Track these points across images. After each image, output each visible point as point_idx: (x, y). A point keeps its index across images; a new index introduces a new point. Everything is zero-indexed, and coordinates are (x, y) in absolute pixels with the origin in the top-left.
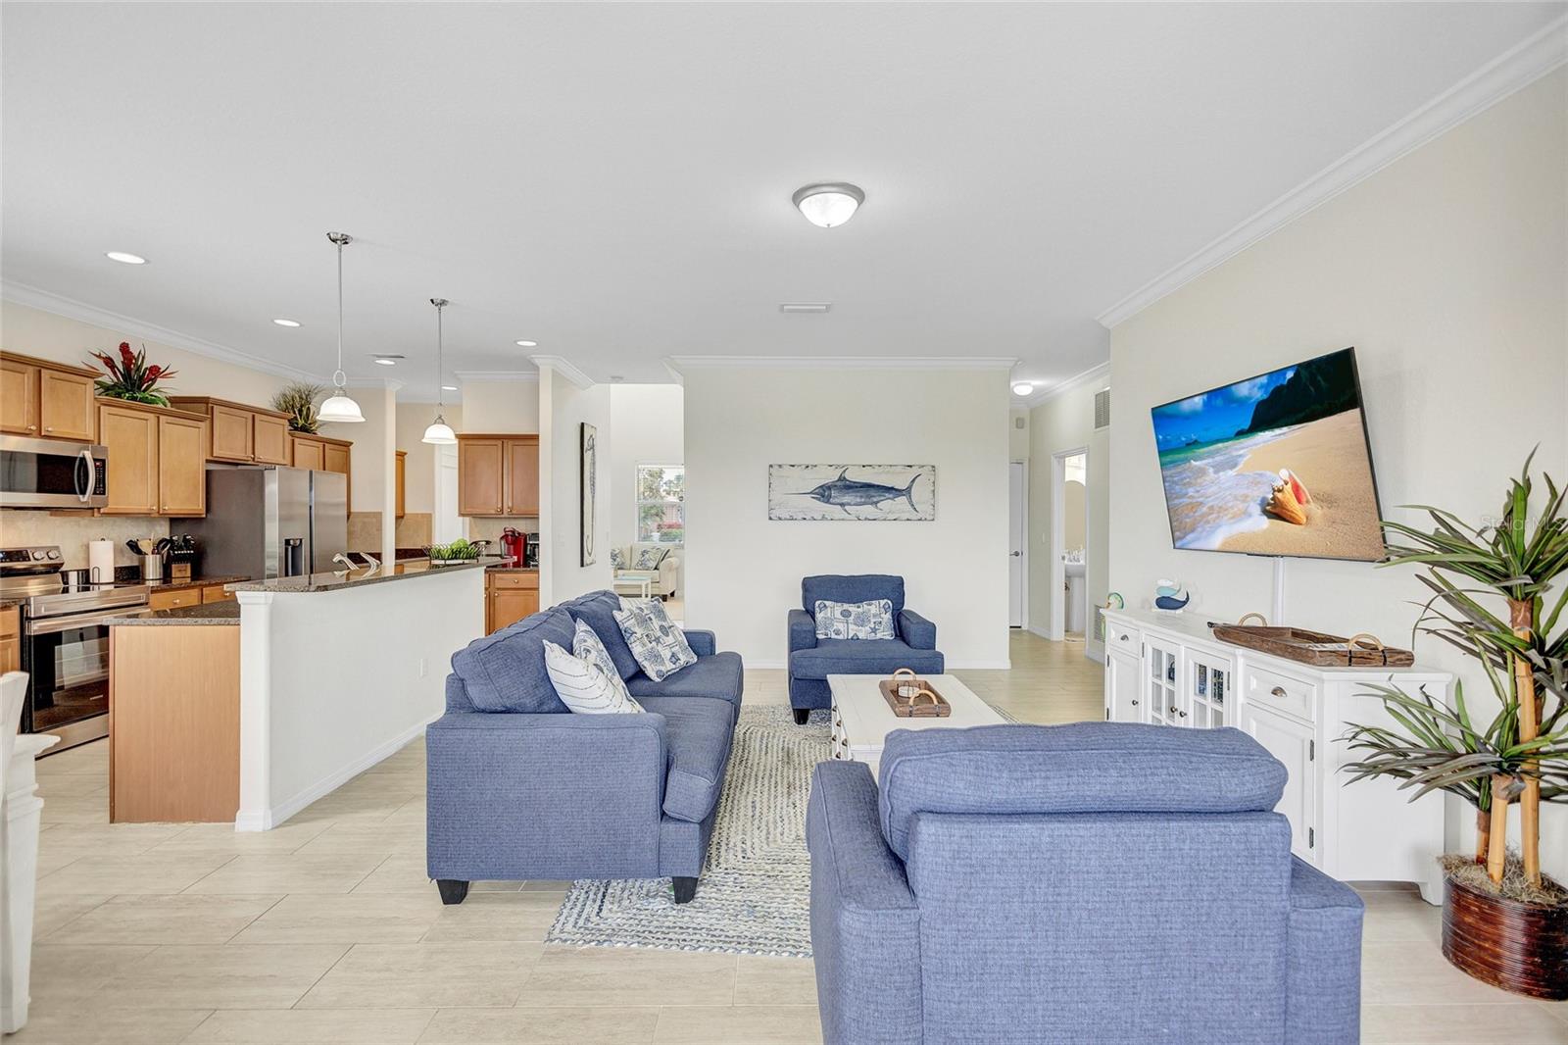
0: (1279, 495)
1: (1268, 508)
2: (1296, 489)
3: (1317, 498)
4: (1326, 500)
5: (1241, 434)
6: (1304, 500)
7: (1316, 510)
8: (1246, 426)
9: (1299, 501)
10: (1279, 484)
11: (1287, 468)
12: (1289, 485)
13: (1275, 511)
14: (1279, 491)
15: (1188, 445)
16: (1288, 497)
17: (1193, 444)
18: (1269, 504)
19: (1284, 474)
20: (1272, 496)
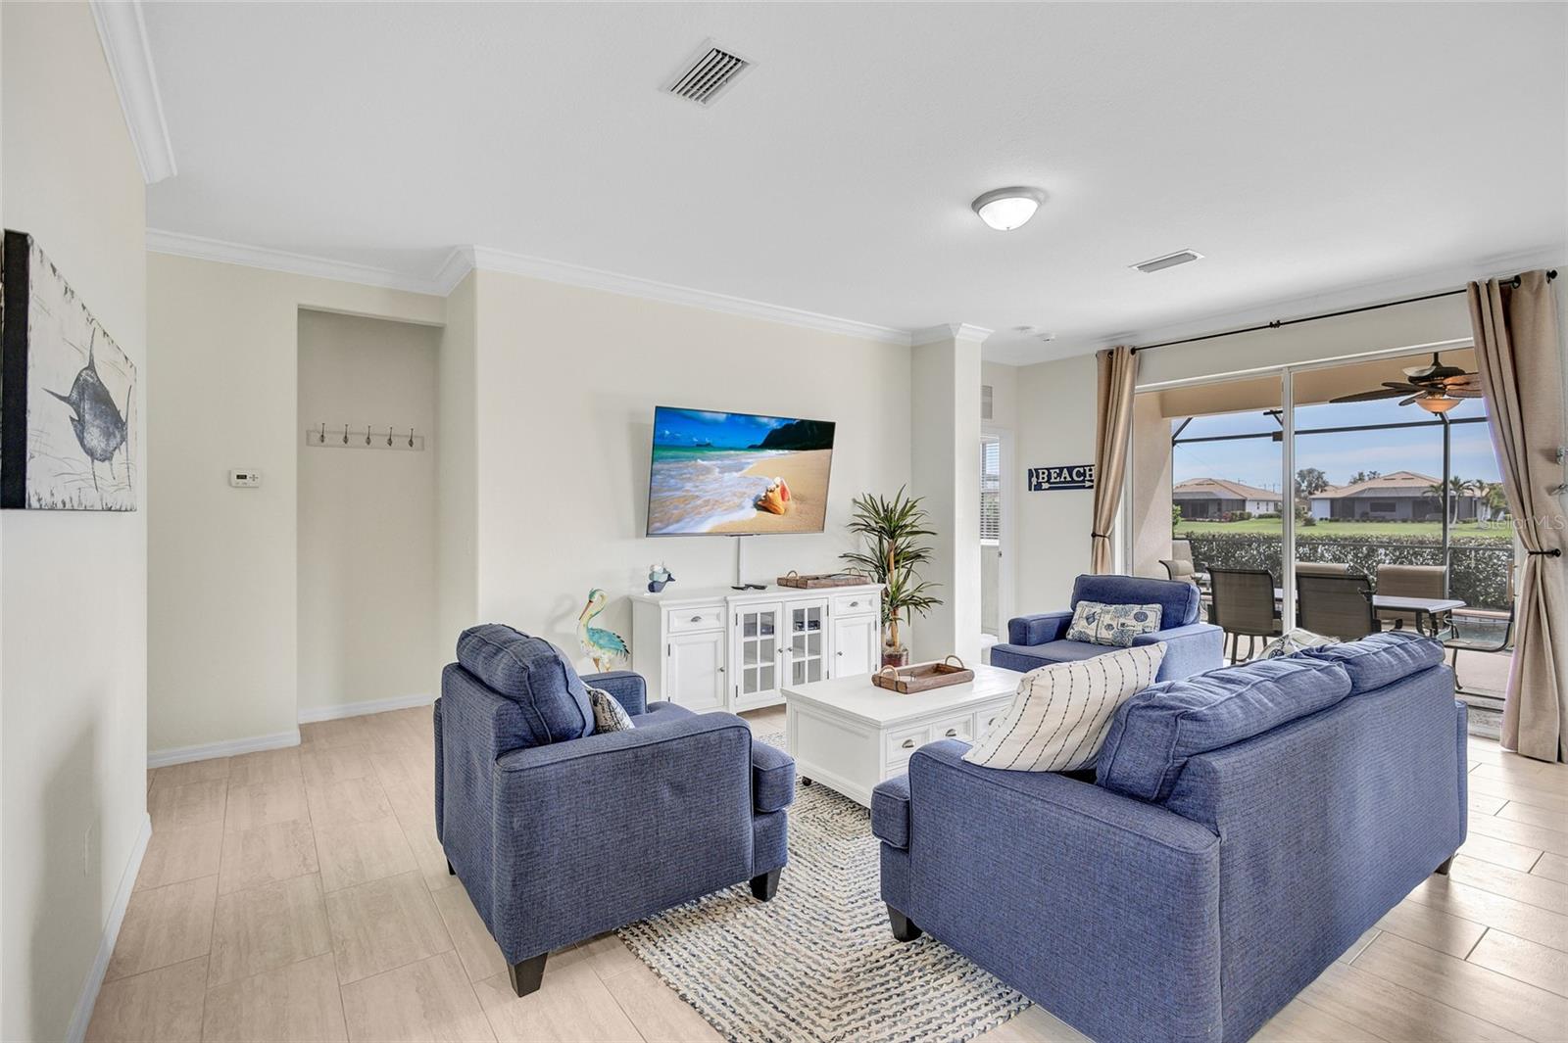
0: (770, 494)
1: (759, 503)
2: (783, 491)
3: (794, 497)
4: (800, 499)
5: (753, 447)
6: (786, 498)
7: (792, 504)
8: (760, 442)
9: (783, 499)
10: (773, 486)
11: (781, 477)
12: (779, 488)
13: (764, 505)
14: (771, 491)
15: (699, 446)
16: (776, 497)
17: (708, 446)
18: (761, 500)
19: (778, 480)
20: (764, 494)
